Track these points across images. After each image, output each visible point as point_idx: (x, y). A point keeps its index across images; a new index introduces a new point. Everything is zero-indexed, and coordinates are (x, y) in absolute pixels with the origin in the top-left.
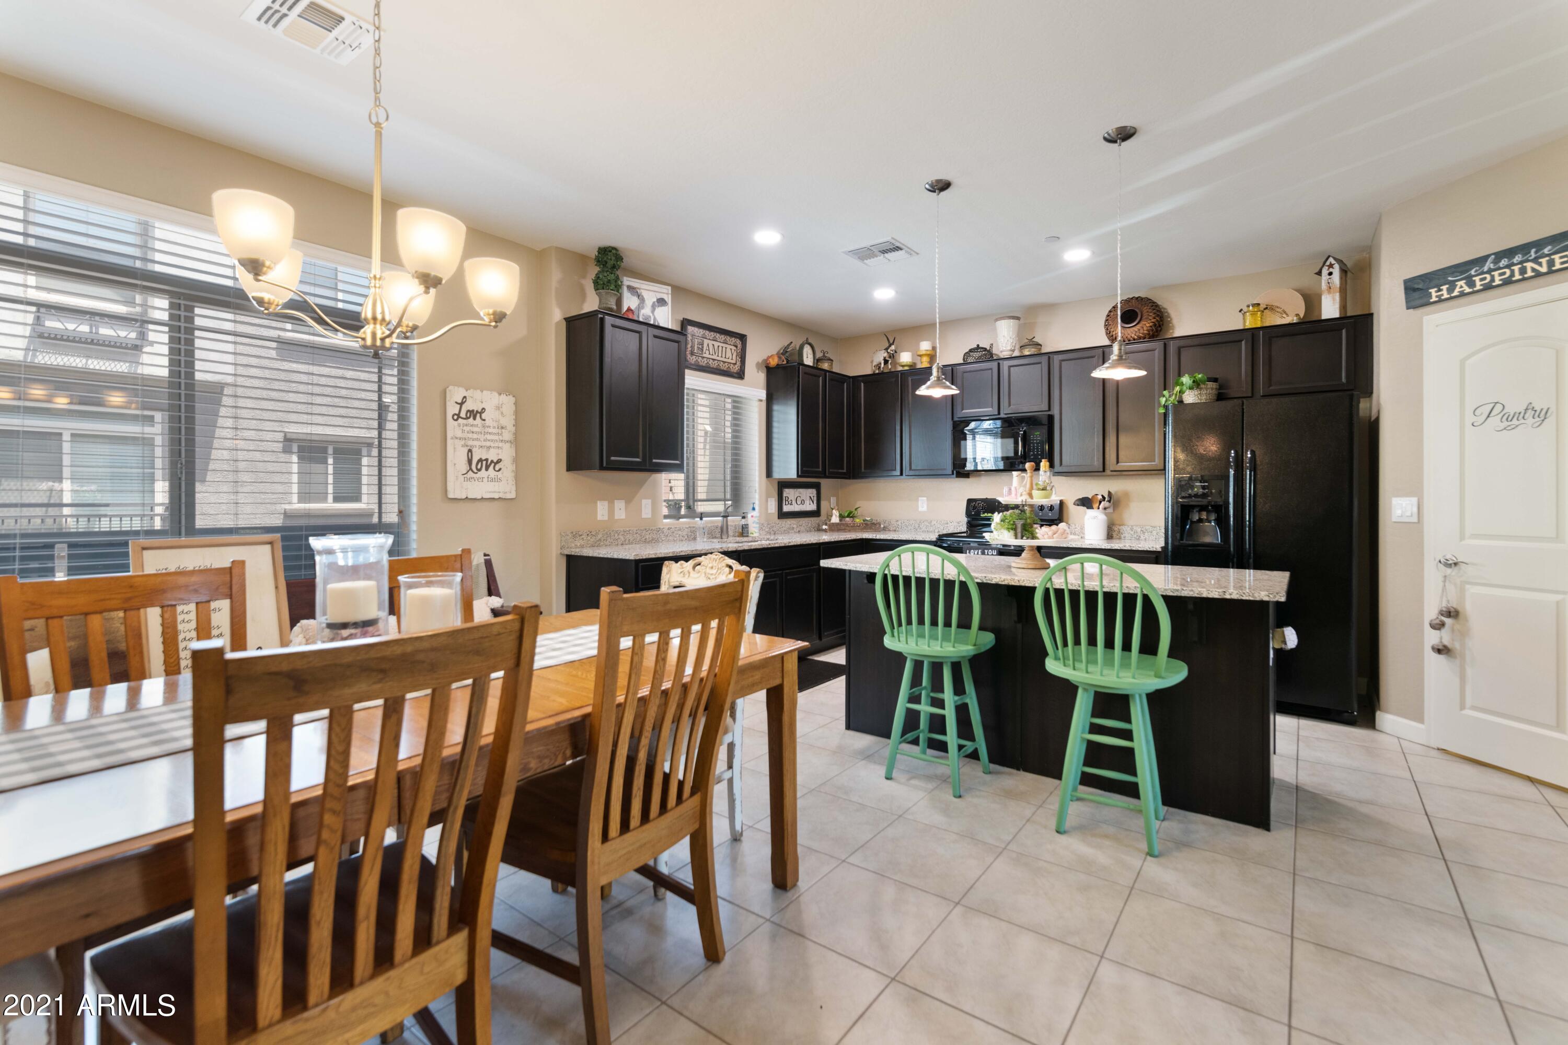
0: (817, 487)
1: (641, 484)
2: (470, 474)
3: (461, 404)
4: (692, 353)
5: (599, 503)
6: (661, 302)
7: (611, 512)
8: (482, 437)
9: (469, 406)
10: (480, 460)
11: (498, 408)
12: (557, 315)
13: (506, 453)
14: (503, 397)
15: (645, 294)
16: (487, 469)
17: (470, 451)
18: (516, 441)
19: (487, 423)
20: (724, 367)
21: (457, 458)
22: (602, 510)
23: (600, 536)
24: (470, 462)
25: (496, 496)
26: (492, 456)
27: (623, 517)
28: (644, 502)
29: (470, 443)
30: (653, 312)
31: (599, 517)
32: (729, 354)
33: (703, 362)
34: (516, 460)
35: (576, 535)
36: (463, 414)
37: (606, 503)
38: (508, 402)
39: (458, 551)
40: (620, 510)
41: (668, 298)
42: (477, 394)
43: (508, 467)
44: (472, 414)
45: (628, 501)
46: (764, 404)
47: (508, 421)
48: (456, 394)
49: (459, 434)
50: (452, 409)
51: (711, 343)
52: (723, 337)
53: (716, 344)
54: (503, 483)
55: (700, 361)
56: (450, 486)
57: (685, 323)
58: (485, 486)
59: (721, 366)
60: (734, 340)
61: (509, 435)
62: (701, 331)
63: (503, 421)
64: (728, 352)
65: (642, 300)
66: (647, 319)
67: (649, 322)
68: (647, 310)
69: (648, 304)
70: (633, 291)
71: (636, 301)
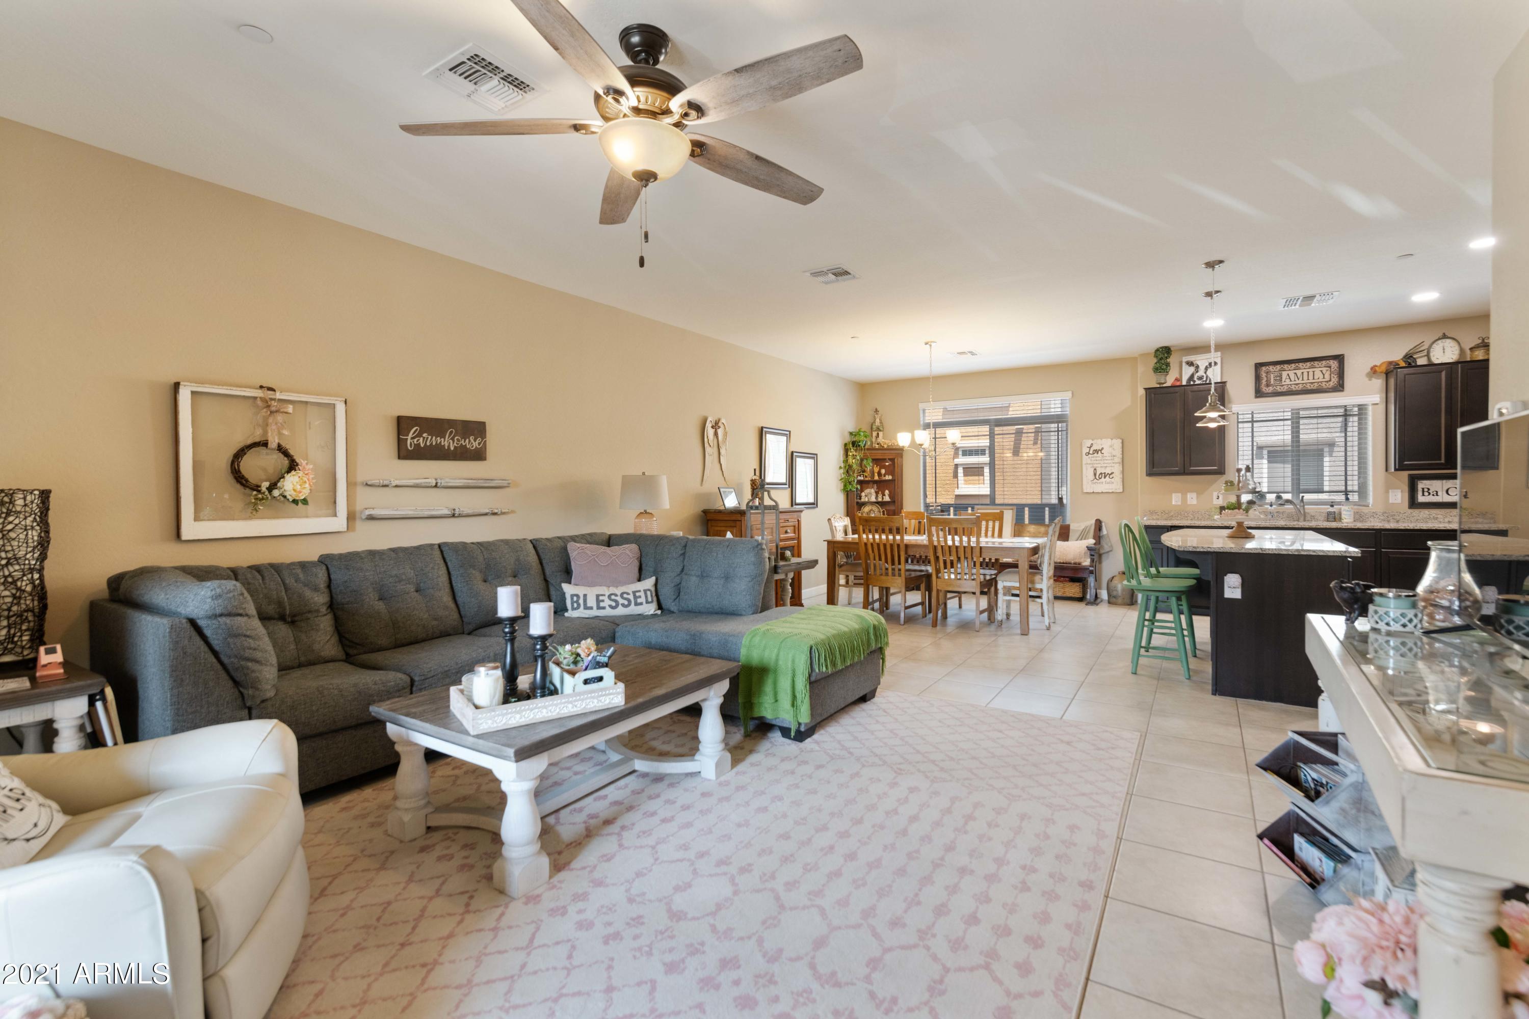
1: (1212, 482)
2: (1095, 480)
3: (1090, 447)
4: (1268, 385)
5: (1174, 495)
6: (1212, 364)
7: (1184, 500)
8: (1102, 462)
9: (1094, 448)
10: (1101, 474)
12: (1139, 392)
13: (1117, 469)
14: (1114, 441)
15: (1199, 363)
16: (1105, 477)
17: (1095, 469)
18: (1121, 463)
19: (1105, 455)
20: (1316, 386)
21: (1088, 474)
22: (1176, 499)
23: (1172, 514)
24: (1095, 475)
25: (1111, 491)
26: (1108, 471)
27: (1194, 502)
28: (1215, 493)
29: (1095, 465)
30: (1205, 373)
31: (1173, 503)
32: (1318, 375)
33: (1285, 389)
34: (1121, 472)
35: (1151, 514)
36: (1091, 452)
37: (1180, 495)
38: (1117, 443)
40: (1192, 499)
41: (1218, 360)
42: (1099, 441)
43: (1118, 477)
44: (1096, 451)
45: (1199, 493)
47: (1118, 453)
48: (1088, 443)
49: (1089, 462)
50: (1085, 450)
51: (1292, 374)
52: (1308, 364)
53: (1299, 372)
54: (1115, 485)
55: (1279, 389)
56: (1084, 487)
57: (1258, 366)
58: (1103, 486)
59: (1309, 387)
60: (1324, 363)
61: (1118, 459)
62: (1278, 367)
63: (1114, 453)
64: (1321, 374)
65: (1197, 367)
66: (1200, 378)
67: (1198, 382)
68: (1201, 373)
69: (1202, 368)
70: (1190, 364)
71: (1192, 369)
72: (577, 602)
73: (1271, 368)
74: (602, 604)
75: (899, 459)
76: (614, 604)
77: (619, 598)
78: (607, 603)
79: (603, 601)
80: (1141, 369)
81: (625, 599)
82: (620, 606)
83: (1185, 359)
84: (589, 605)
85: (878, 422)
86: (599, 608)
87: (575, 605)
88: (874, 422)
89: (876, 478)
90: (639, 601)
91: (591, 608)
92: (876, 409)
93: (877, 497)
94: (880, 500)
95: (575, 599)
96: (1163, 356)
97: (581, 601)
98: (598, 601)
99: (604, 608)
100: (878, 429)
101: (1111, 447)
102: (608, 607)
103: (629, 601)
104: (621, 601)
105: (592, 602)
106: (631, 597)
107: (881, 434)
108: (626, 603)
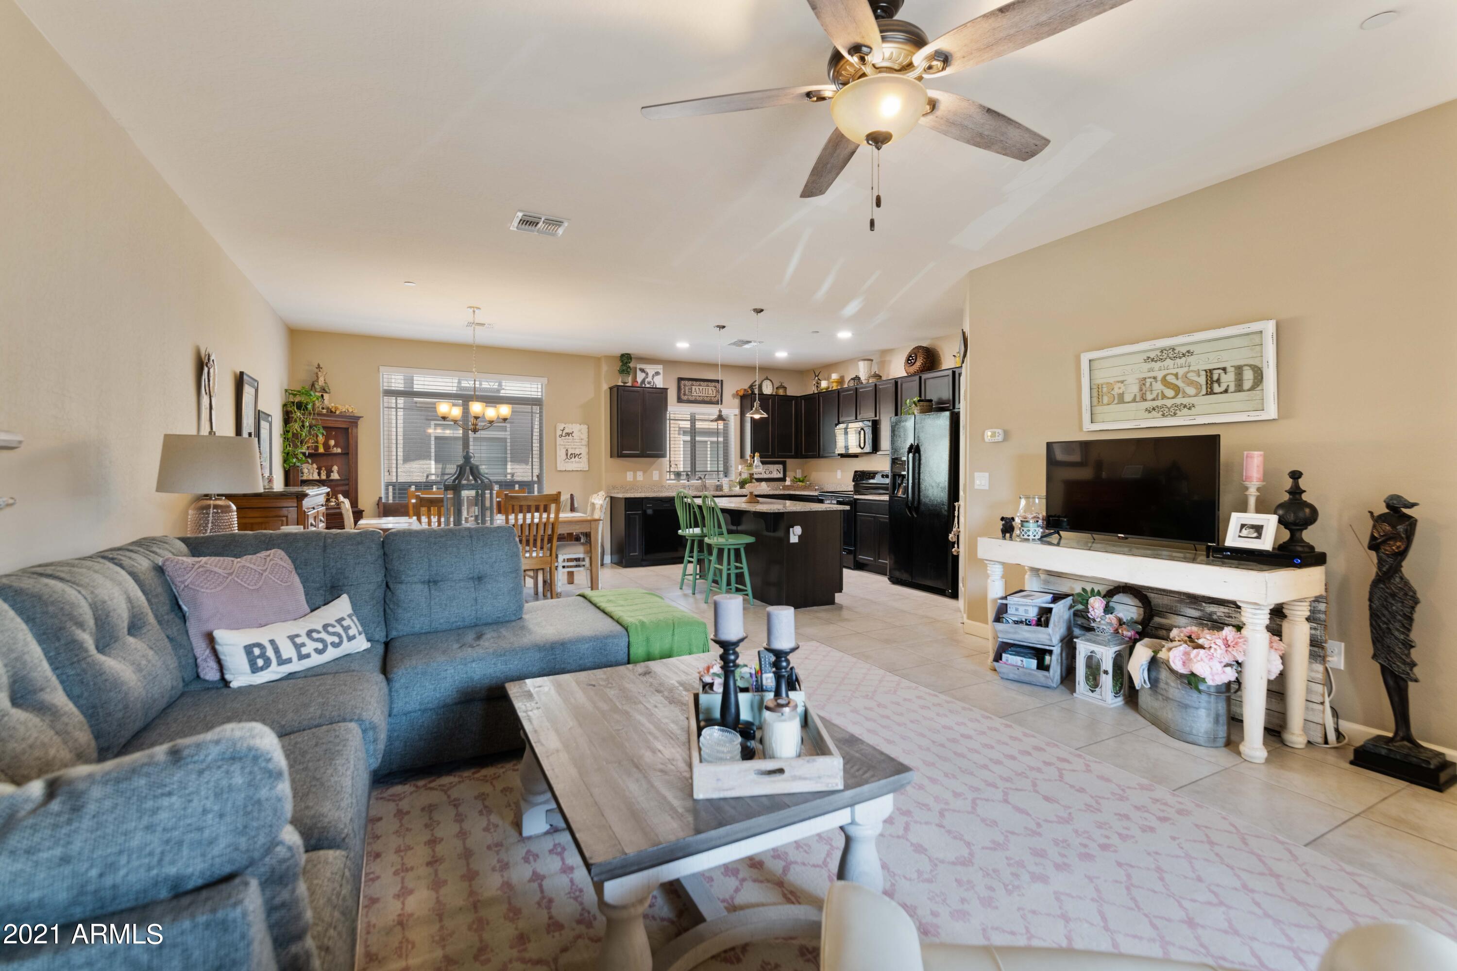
0: (784, 464)
1: (652, 464)
2: (567, 460)
3: (563, 431)
4: (685, 395)
5: (628, 472)
6: (657, 373)
7: (635, 477)
8: (572, 444)
9: (566, 431)
10: (572, 454)
11: (580, 431)
12: (605, 387)
13: (584, 451)
14: (582, 426)
15: (648, 371)
16: (575, 457)
17: (567, 450)
18: (588, 445)
19: (575, 437)
20: (708, 399)
21: (561, 454)
22: (630, 476)
23: (627, 488)
24: (567, 455)
25: (580, 469)
26: (577, 452)
27: (642, 479)
28: (654, 472)
29: (567, 447)
30: (653, 379)
31: (628, 479)
32: (710, 392)
33: (693, 398)
34: (588, 453)
35: (614, 488)
36: (564, 435)
37: (632, 473)
38: (584, 428)
39: (555, 493)
40: (640, 476)
41: (661, 371)
42: (570, 425)
43: (584, 456)
44: (568, 434)
45: (645, 472)
46: (739, 417)
47: (585, 436)
48: (561, 426)
49: (562, 443)
50: (559, 433)
51: (697, 388)
52: (706, 383)
53: (701, 388)
54: (580, 464)
55: (691, 398)
56: (558, 465)
57: (680, 380)
58: (574, 465)
59: (706, 399)
60: (713, 384)
61: (585, 442)
62: (690, 382)
63: (582, 437)
64: (710, 391)
65: (647, 374)
66: (649, 383)
67: (648, 386)
68: (649, 379)
69: (650, 375)
70: (642, 370)
71: (644, 375)
72: (263, 655)
73: (686, 382)
74: (304, 651)
75: (354, 430)
76: (320, 646)
77: (323, 635)
78: (310, 647)
79: (303, 645)
80: (604, 368)
81: (334, 634)
82: (330, 647)
83: (639, 366)
84: (285, 656)
85: (321, 381)
86: (302, 657)
87: (260, 662)
88: (317, 380)
89: (321, 450)
90: (351, 632)
91: (289, 661)
92: (319, 365)
93: (319, 474)
94: (324, 477)
95: (257, 651)
96: (626, 362)
97: (270, 653)
98: (298, 647)
99: (308, 656)
100: (324, 390)
101: (579, 431)
102: (313, 654)
103: (339, 635)
104: (330, 639)
105: (288, 651)
106: (338, 629)
107: (326, 396)
108: (336, 640)
